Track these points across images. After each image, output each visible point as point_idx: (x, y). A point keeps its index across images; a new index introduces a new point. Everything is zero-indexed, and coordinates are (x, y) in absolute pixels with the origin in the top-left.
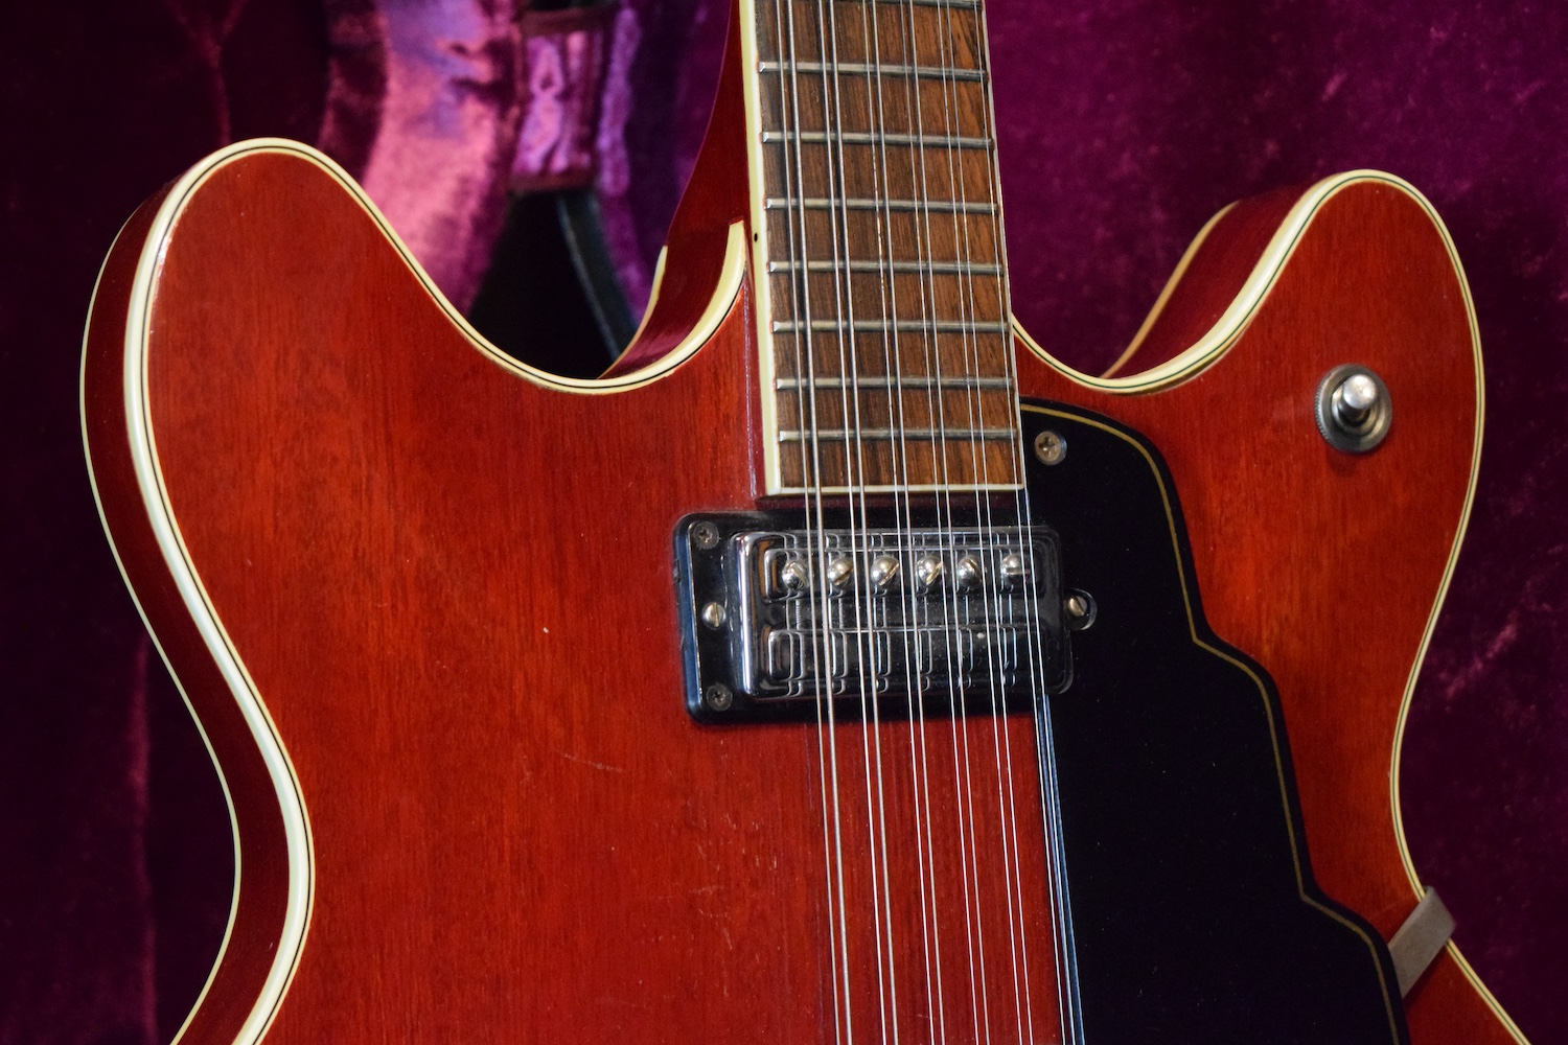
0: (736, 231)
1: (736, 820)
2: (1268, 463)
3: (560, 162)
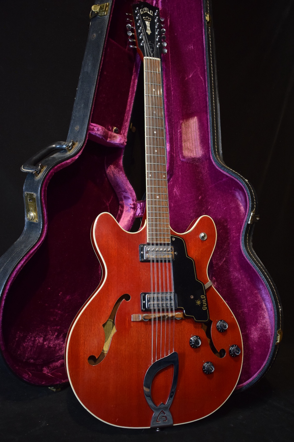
0: (146, 220)
1: (144, 270)
2: (195, 241)
3: (140, 215)
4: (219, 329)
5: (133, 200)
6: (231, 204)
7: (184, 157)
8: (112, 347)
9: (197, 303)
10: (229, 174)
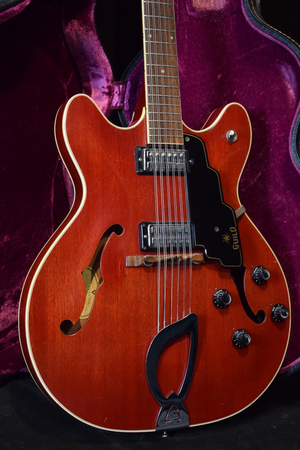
0: (144, 108)
1: (143, 187)
2: (219, 143)
3: (118, 105)
4: (256, 279)
5: (108, 80)
6: (272, 87)
7: (193, 10)
8: (97, 306)
9: (224, 238)
10: (274, 37)
